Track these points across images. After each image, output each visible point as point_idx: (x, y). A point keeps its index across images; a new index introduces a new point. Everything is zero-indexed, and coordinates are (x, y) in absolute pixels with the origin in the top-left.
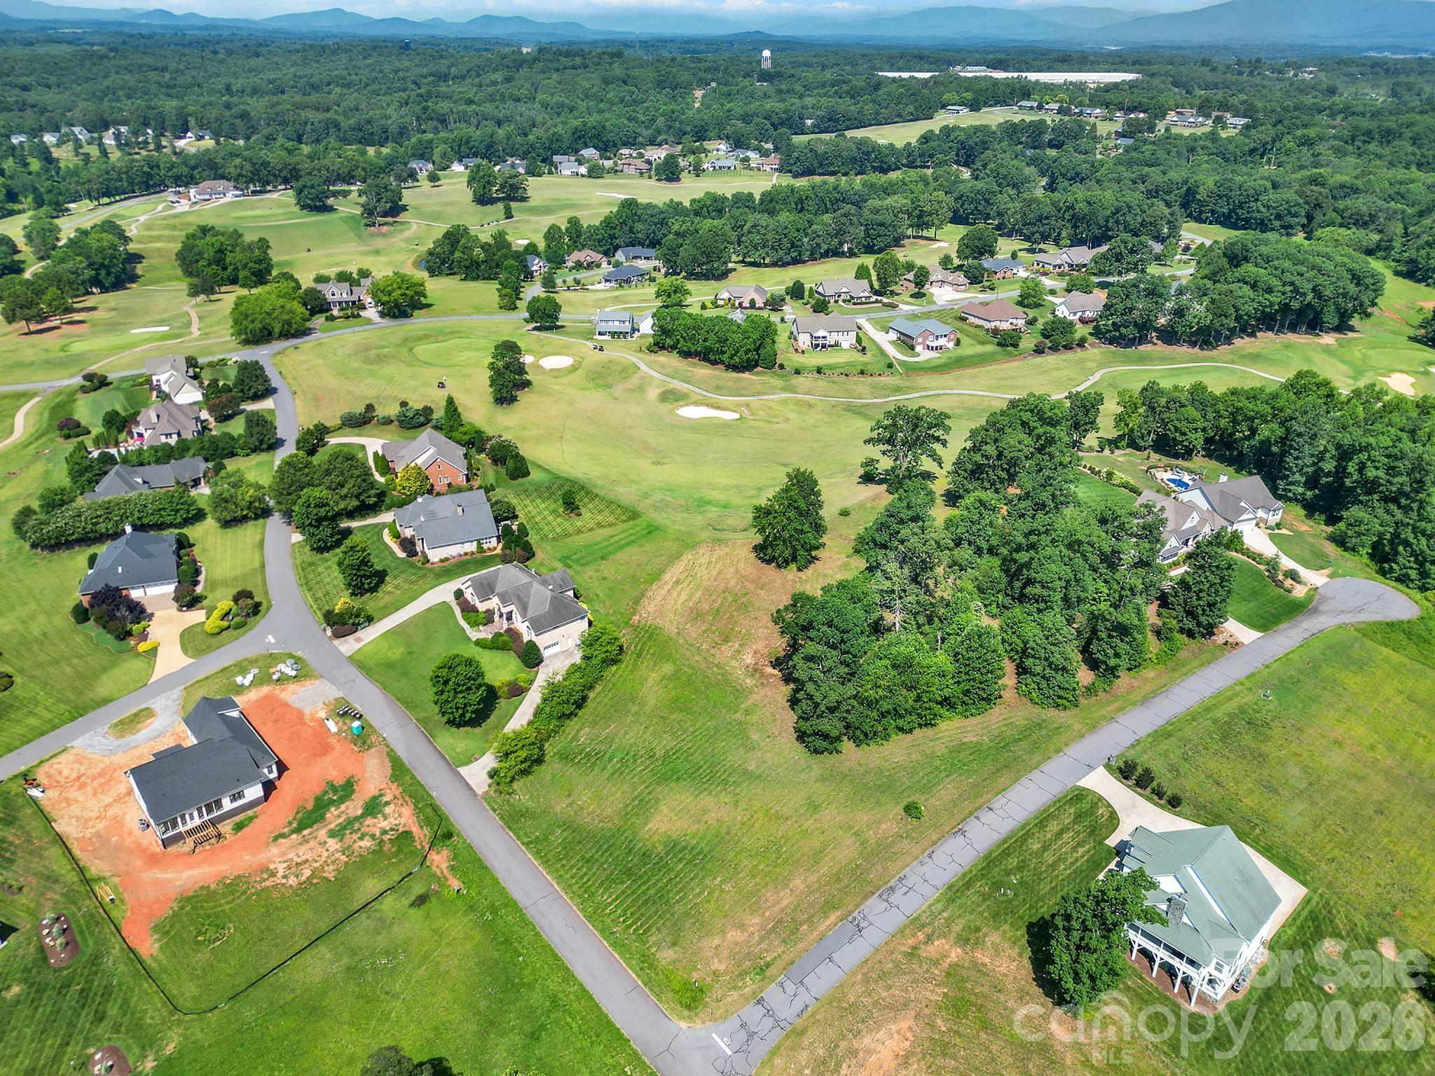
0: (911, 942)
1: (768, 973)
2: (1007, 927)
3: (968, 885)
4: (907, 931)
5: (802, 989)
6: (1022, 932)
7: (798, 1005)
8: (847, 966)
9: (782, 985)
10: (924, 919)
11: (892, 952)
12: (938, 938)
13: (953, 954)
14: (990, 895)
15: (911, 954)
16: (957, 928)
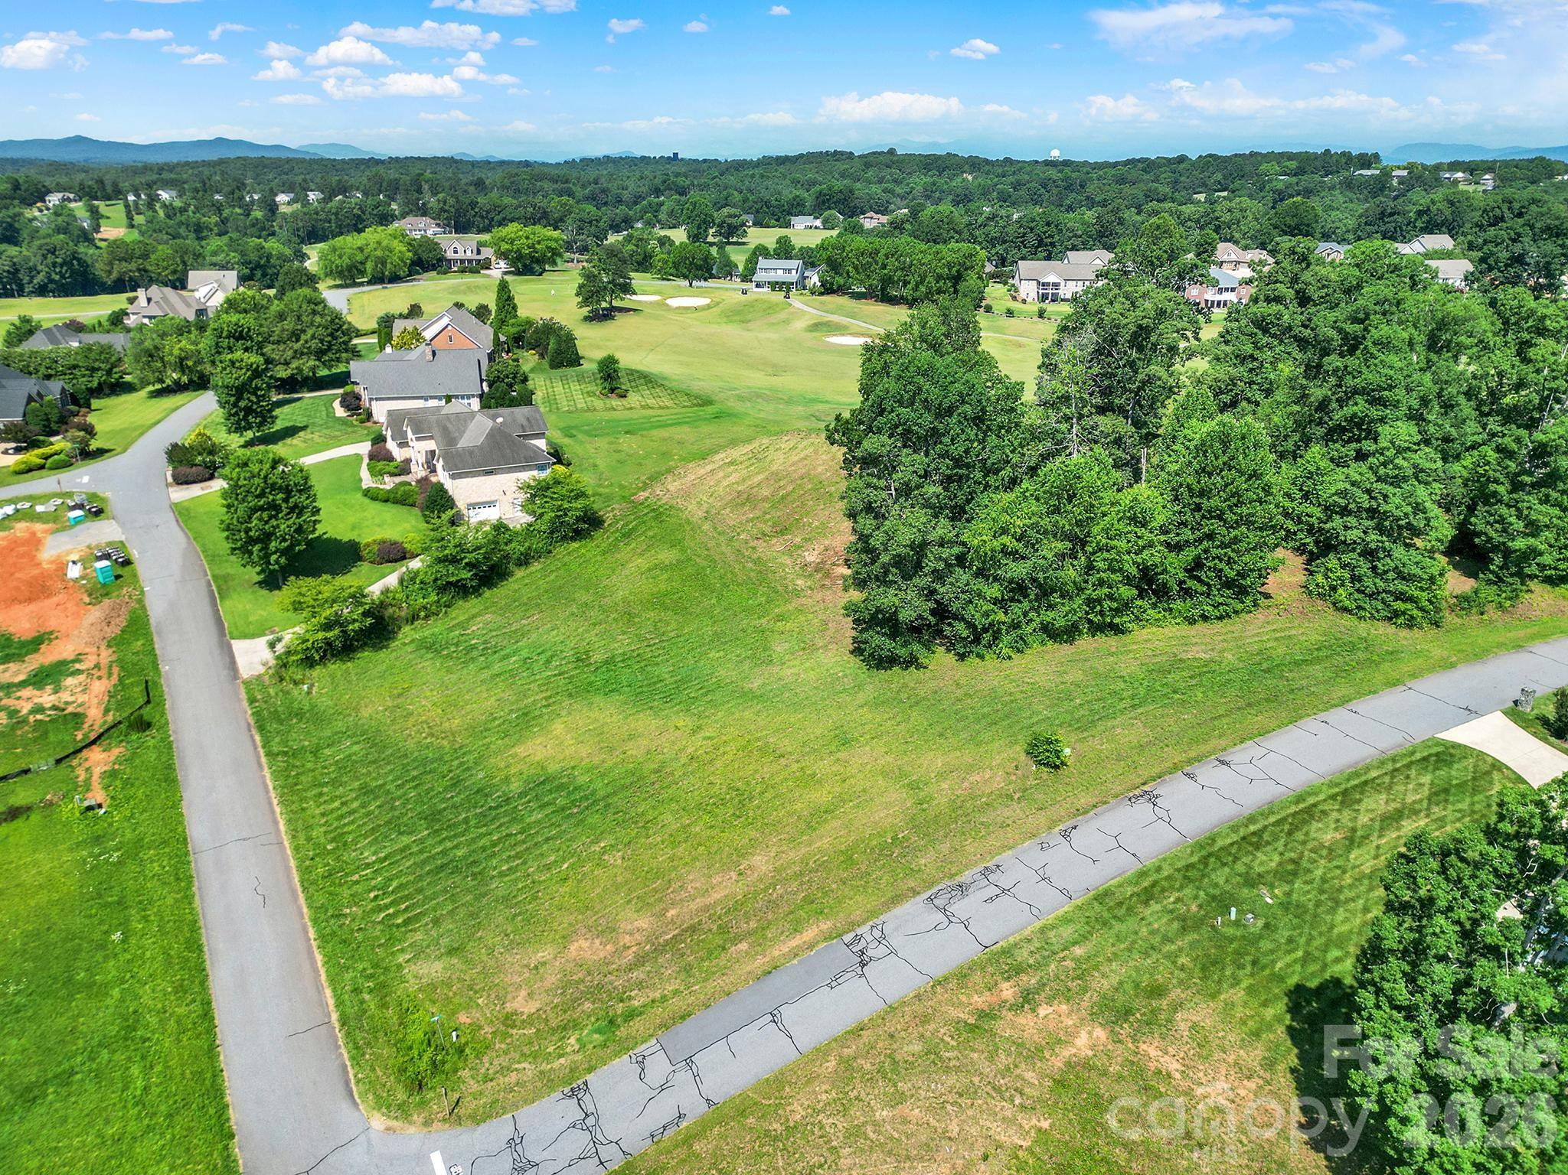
0: (979, 1001)
1: (622, 1032)
2: (1238, 995)
3: (1148, 896)
4: (977, 977)
5: (684, 1076)
6: (1278, 1009)
7: (662, 1112)
8: (807, 1040)
9: (641, 1063)
10: (1023, 955)
11: (925, 1020)
12: (1049, 1001)
13: (1082, 1041)
14: (1199, 923)
15: (973, 1028)
16: (1102, 983)
